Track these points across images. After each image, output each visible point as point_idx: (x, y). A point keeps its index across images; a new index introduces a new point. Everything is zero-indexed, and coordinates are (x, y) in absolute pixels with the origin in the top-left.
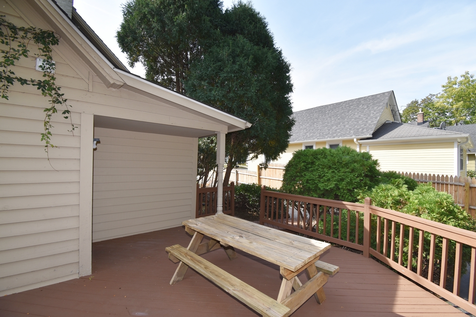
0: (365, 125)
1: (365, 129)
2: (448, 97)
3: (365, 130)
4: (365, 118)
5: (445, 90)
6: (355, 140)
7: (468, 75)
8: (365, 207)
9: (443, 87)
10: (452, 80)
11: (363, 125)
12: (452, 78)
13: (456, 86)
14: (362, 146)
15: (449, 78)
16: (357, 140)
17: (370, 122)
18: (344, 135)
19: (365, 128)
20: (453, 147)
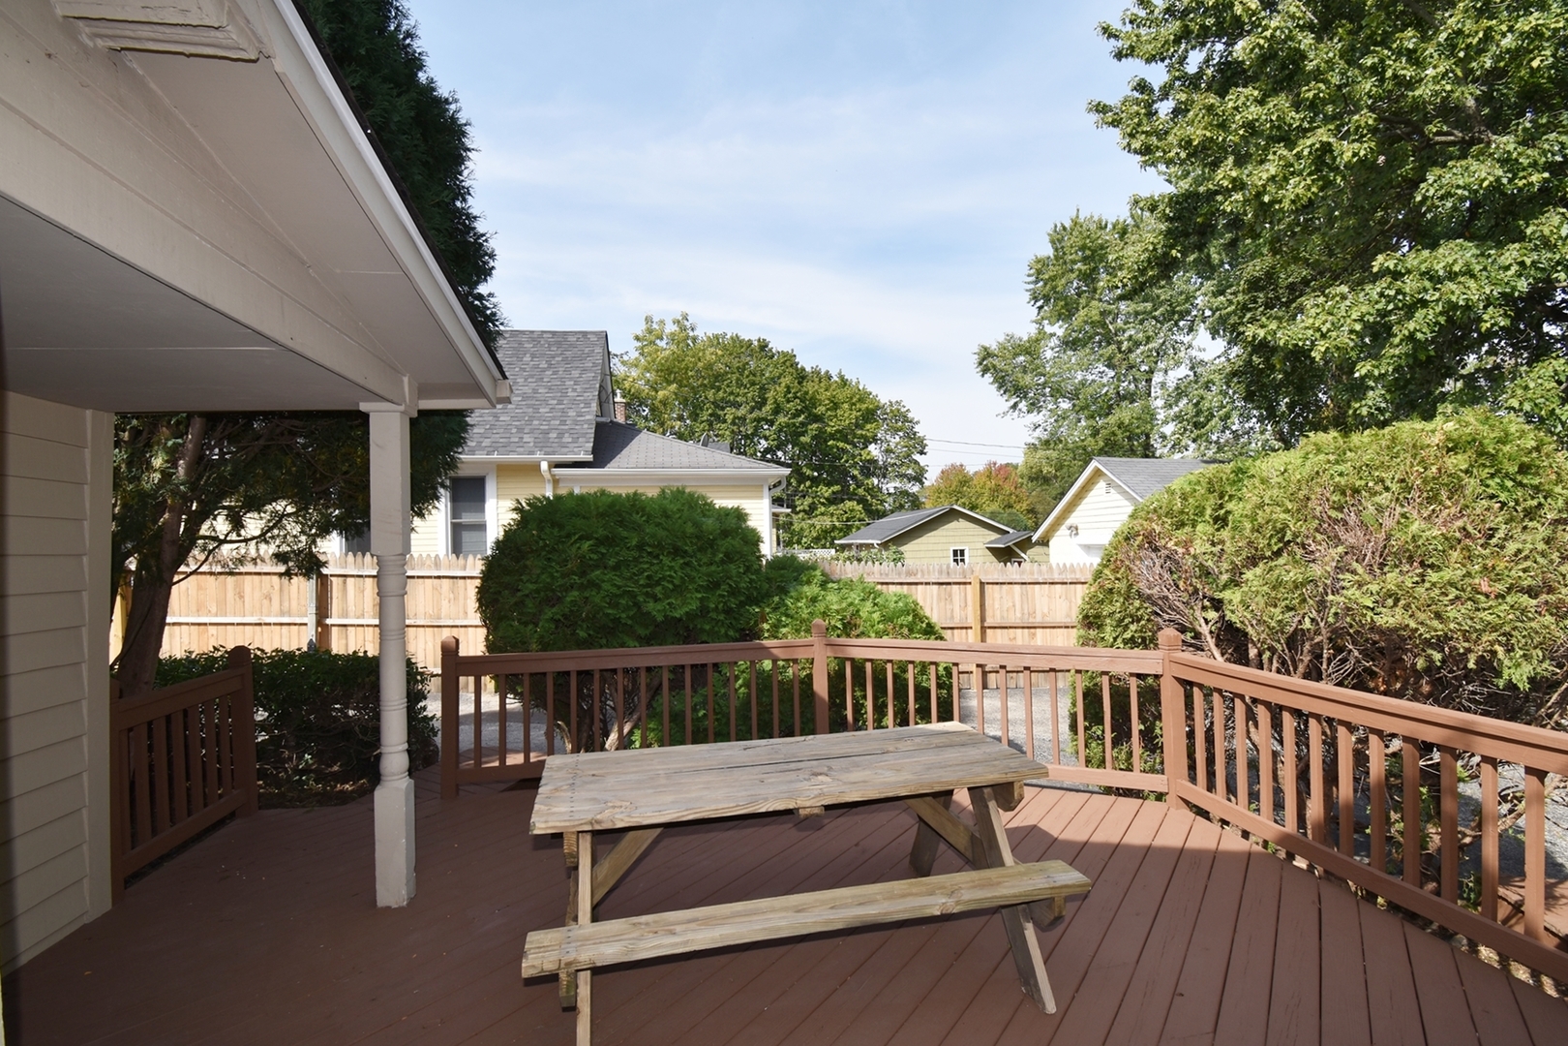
0: (563, 423)
1: (567, 435)
2: (647, 370)
3: (567, 439)
4: (553, 398)
5: (642, 348)
6: (544, 466)
7: (686, 323)
8: (816, 646)
9: (637, 338)
10: (655, 326)
11: (558, 422)
12: (655, 320)
13: (662, 344)
14: (561, 485)
15: (648, 320)
16: (550, 467)
17: (572, 413)
18: (506, 447)
19: (567, 431)
20: (762, 498)
